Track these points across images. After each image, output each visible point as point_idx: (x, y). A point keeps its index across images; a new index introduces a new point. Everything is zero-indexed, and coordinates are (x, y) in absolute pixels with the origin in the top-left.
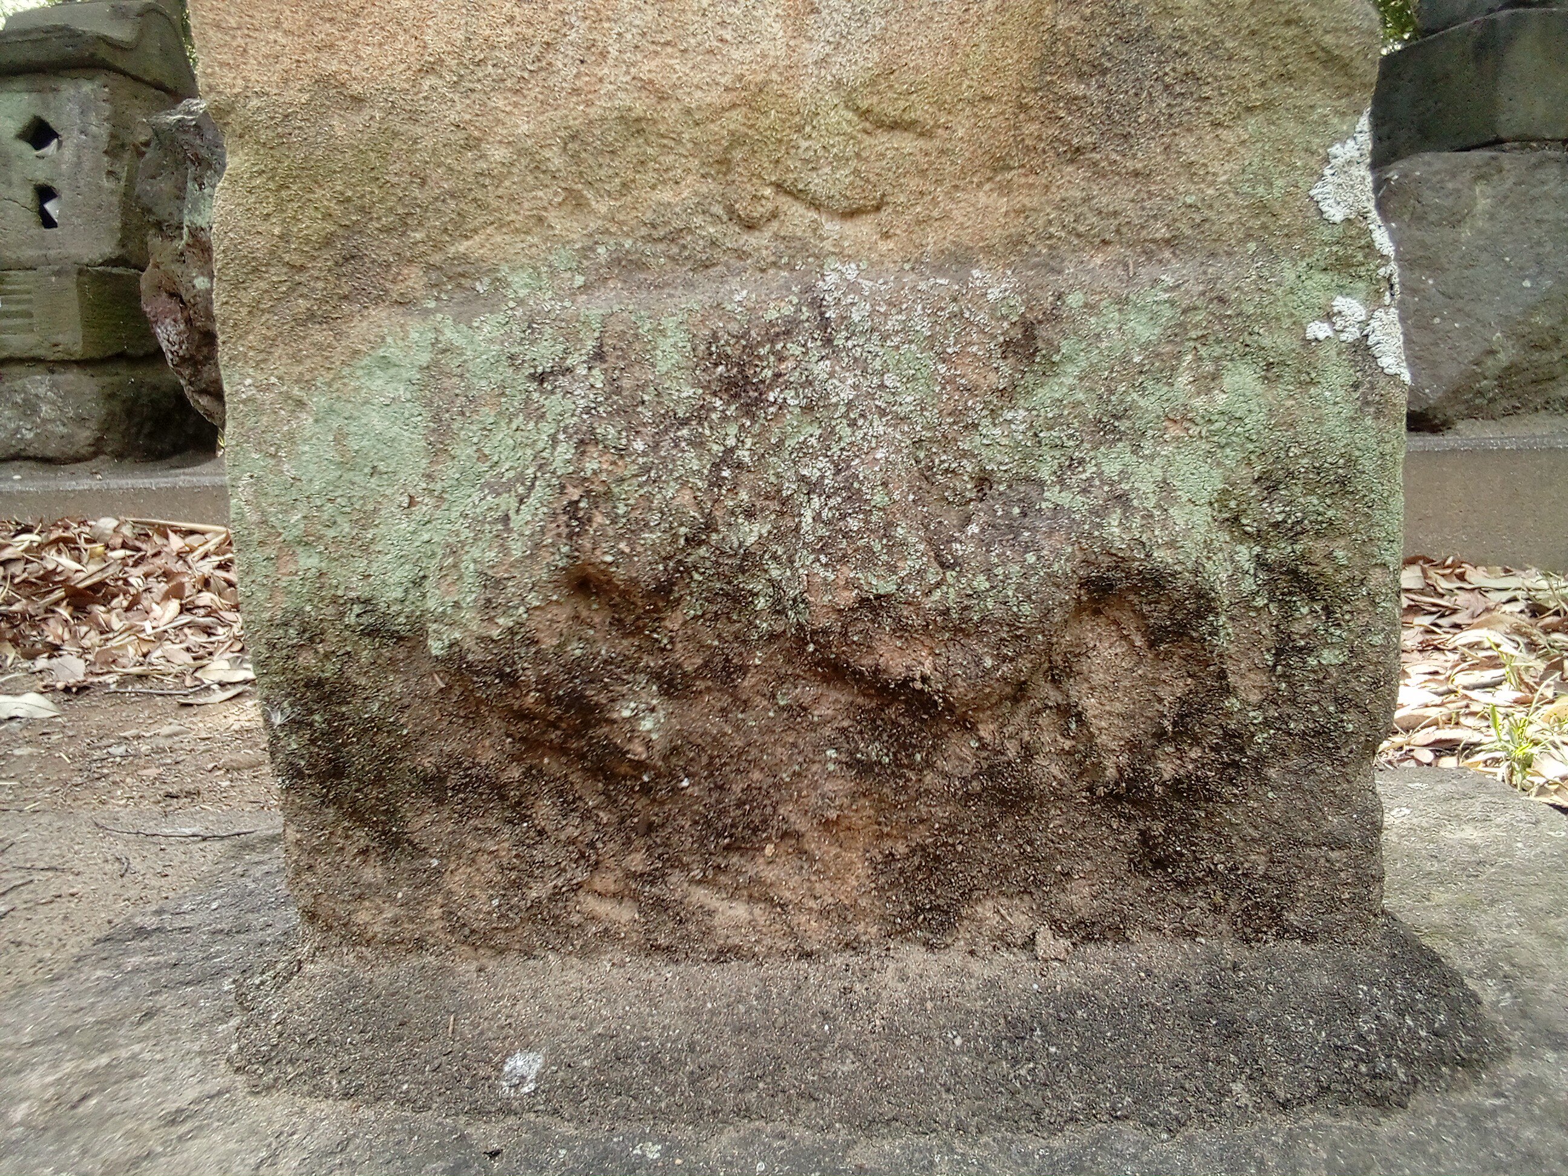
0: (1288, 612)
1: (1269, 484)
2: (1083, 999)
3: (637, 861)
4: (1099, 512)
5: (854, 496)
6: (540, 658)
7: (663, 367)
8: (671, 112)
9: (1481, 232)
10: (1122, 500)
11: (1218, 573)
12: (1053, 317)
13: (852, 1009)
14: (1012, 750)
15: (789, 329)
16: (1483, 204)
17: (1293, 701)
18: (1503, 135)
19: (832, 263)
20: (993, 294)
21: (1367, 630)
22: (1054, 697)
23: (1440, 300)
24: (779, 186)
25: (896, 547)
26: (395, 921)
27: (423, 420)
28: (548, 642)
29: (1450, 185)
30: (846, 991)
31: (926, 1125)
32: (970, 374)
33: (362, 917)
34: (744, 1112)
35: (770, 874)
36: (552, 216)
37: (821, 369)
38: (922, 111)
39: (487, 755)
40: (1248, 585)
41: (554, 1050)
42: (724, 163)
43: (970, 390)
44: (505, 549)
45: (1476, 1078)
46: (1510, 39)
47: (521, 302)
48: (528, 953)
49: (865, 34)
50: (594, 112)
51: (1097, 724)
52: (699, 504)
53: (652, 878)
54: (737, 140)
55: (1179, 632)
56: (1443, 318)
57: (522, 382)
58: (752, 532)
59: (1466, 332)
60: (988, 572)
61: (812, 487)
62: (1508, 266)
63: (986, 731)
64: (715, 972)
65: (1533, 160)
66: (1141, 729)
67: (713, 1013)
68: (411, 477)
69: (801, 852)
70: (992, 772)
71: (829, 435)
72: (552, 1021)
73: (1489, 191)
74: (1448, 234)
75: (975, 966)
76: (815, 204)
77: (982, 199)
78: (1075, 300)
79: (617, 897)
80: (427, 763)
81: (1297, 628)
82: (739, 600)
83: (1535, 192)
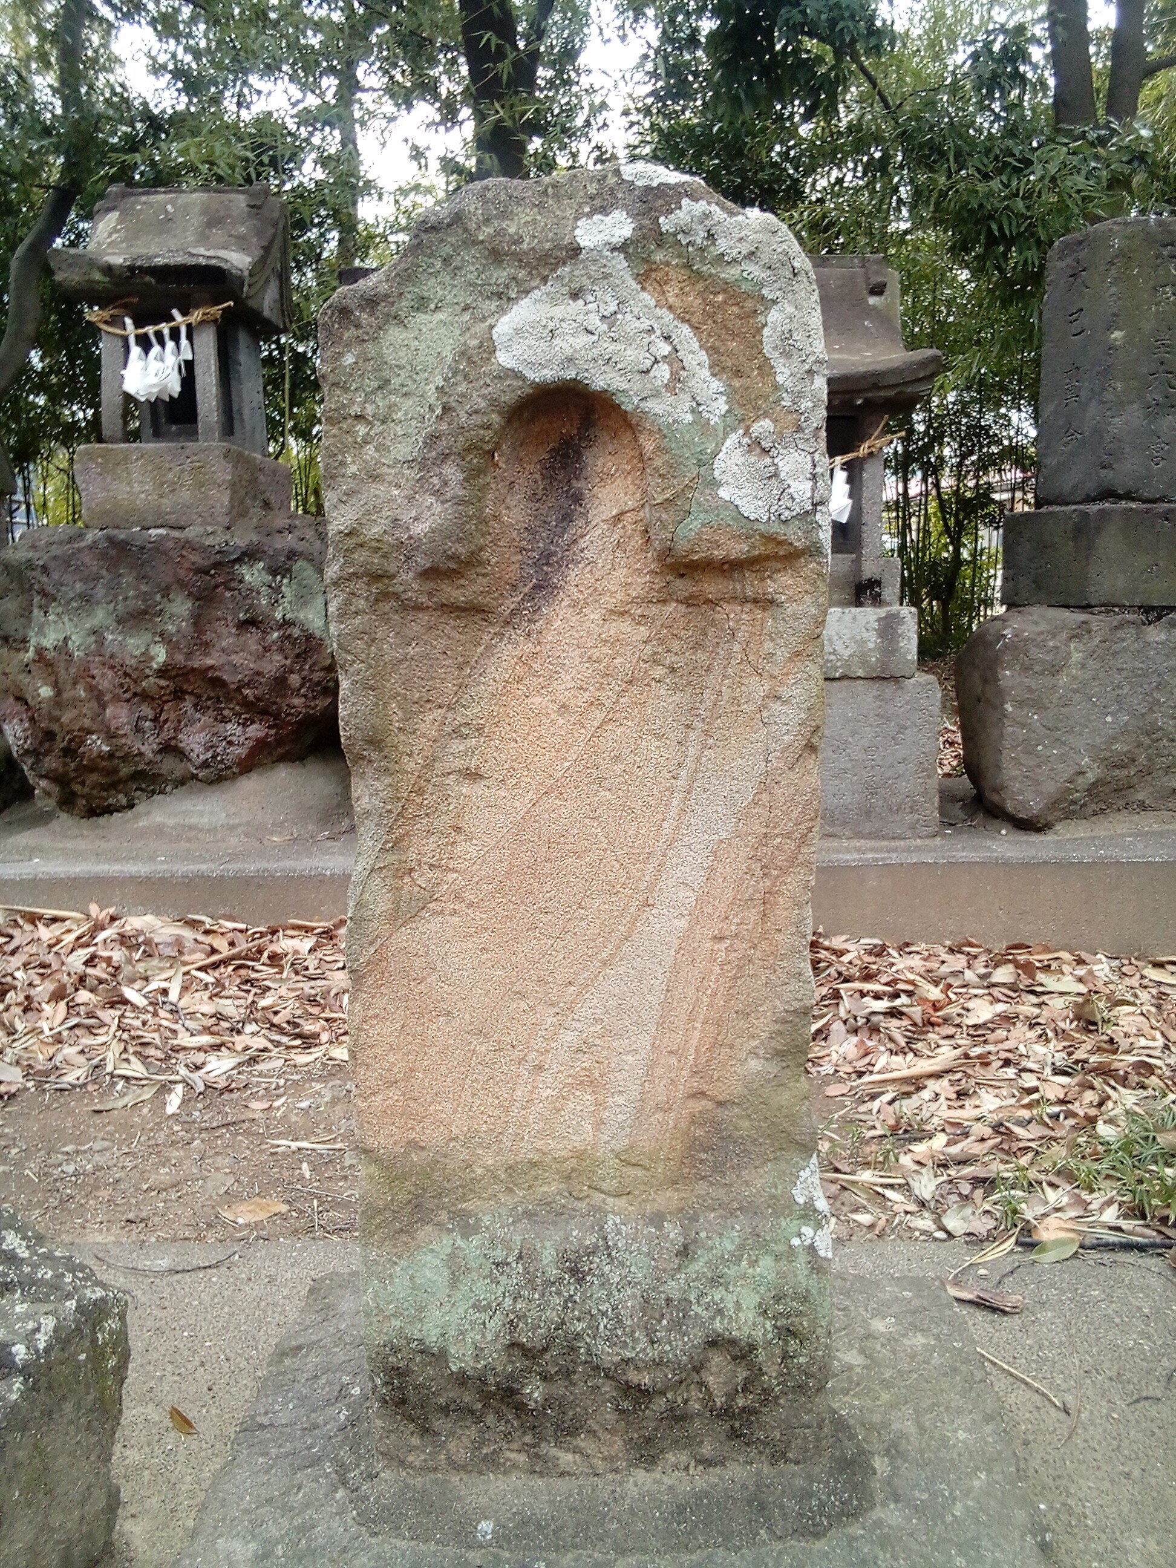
0: (786, 1342)
1: (778, 1299)
2: (706, 1494)
3: (528, 1439)
4: (713, 1318)
5: (620, 1321)
6: (496, 1375)
7: (545, 1262)
8: (548, 1159)
9: (1074, 678)
10: (720, 1312)
11: (758, 1334)
12: (695, 1241)
13: (615, 1500)
14: (679, 1400)
15: (593, 1251)
16: (1077, 657)
17: (789, 1374)
18: (1093, 603)
19: (610, 1216)
20: (672, 1235)
21: (816, 1349)
22: (697, 1378)
23: (1043, 731)
24: (590, 1187)
25: (635, 1341)
26: (425, 1461)
27: (446, 1273)
28: (499, 1368)
29: (1051, 644)
30: (614, 1492)
31: (644, 1551)
32: (662, 1265)
33: (410, 1459)
34: (575, 1547)
35: (583, 1445)
36: (500, 1195)
37: (607, 1269)
38: (646, 1162)
39: (467, 1399)
40: (770, 1336)
41: (497, 1520)
42: (569, 1178)
43: (664, 1270)
44: (484, 1336)
45: (857, 1520)
46: (1098, 530)
47: (487, 1228)
48: (480, 1473)
49: (623, 1133)
50: (518, 1159)
51: (713, 1387)
52: (559, 1316)
53: (534, 1446)
54: (573, 1170)
55: (743, 1357)
56: (1045, 747)
57: (489, 1265)
58: (579, 1327)
59: (1062, 758)
60: (670, 1344)
61: (604, 1314)
62: (1094, 703)
63: (669, 1396)
64: (560, 1481)
65: (1115, 623)
66: (729, 1388)
67: (561, 1502)
68: (442, 1295)
69: (595, 1436)
70: (672, 1410)
71: (610, 1295)
72: (495, 1507)
73: (1081, 647)
74: (1048, 681)
75: (665, 1479)
76: (602, 1192)
77: (668, 1194)
78: (703, 1235)
79: (519, 1451)
80: (442, 1401)
81: (790, 1349)
82: (573, 1349)
83: (1115, 647)
